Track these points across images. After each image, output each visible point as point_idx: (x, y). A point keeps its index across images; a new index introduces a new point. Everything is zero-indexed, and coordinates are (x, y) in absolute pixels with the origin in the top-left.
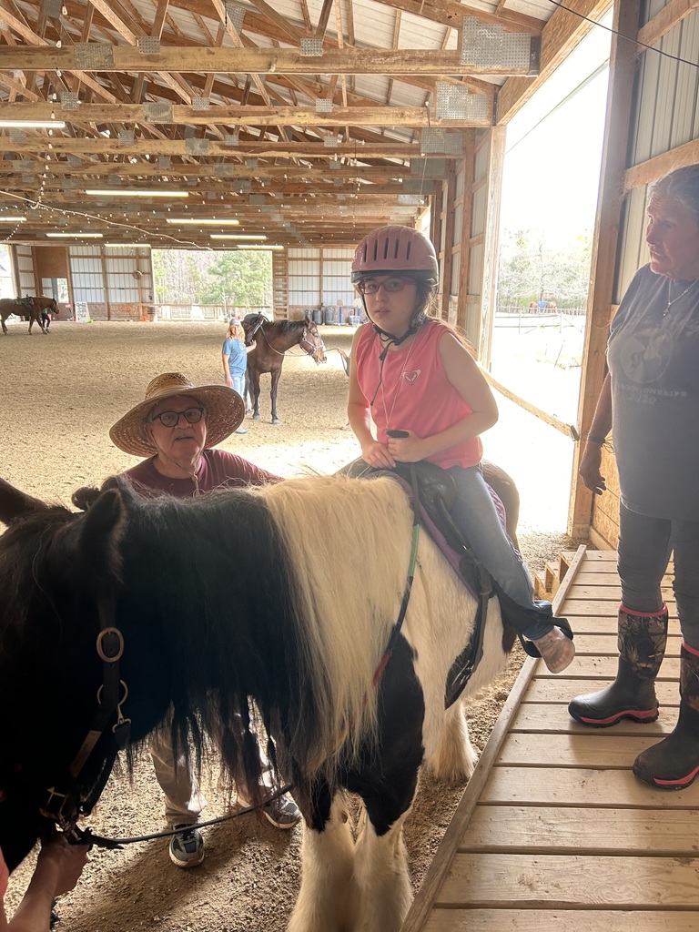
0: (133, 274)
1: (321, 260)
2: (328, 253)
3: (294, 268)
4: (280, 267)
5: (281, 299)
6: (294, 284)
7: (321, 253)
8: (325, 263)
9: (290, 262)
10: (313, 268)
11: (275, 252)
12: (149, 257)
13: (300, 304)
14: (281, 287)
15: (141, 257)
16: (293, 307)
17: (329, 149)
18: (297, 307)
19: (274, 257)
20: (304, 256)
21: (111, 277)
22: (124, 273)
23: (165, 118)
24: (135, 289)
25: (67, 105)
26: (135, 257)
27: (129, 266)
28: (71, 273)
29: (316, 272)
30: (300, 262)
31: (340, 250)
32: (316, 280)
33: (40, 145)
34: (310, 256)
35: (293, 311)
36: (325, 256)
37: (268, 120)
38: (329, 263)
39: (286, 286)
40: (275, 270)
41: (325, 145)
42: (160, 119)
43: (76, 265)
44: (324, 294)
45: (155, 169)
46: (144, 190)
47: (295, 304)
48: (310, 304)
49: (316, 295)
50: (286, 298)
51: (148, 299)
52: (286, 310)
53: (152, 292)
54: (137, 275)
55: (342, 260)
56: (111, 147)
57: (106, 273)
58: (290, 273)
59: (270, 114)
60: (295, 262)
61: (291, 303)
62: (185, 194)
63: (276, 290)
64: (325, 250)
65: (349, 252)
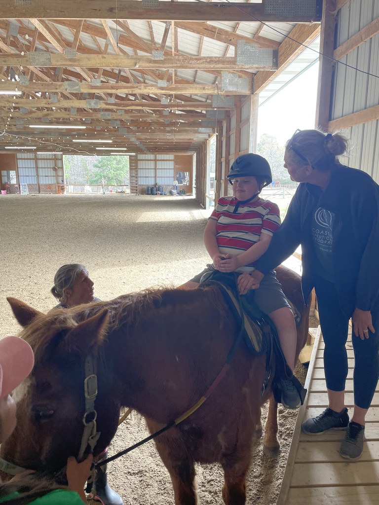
0: (52, 168)
1: (155, 160)
2: (159, 157)
3: (141, 165)
4: (133, 164)
5: (134, 181)
6: (141, 173)
7: (156, 157)
8: (158, 162)
9: (139, 162)
10: (151, 165)
11: (130, 156)
12: (61, 159)
13: (145, 184)
14: (134, 175)
15: (57, 159)
16: (141, 185)
17: (163, 105)
18: (143, 185)
19: (130, 159)
20: (147, 158)
21: (40, 170)
22: (48, 168)
23: (77, 90)
24: (54, 176)
25: (23, 83)
26: (53, 159)
27: (51, 164)
28: (18, 168)
29: (153, 167)
30: (144, 162)
31: (165, 155)
32: (153, 171)
33: (6, 103)
34: (149, 159)
35: (141, 187)
36: (157, 158)
37: (132, 91)
38: (160, 162)
39: (137, 174)
40: (130, 166)
41: (162, 103)
42: (74, 90)
43: (20, 163)
44: (157, 178)
45: (68, 115)
46: (61, 125)
47: (142, 184)
48: (150, 184)
49: (153, 179)
50: (137, 181)
51: (61, 182)
52: (137, 187)
53: (63, 178)
54: (55, 169)
55: (167, 160)
56: (46, 104)
57: (37, 168)
58: (139, 168)
59: (134, 87)
60: (141, 162)
61: (139, 184)
62: (84, 127)
63: (131, 176)
64: (157, 155)
65: (171, 156)
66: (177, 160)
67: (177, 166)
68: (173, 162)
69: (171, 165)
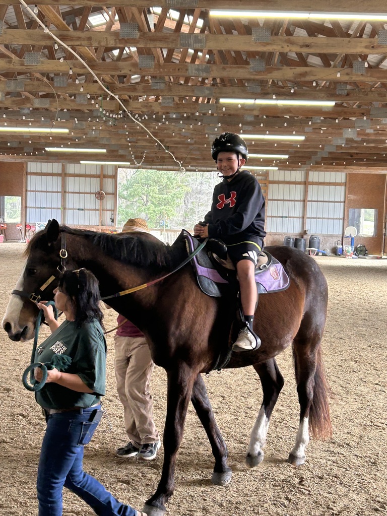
0: (95, 194)
1: (306, 183)
2: (314, 176)
3: (274, 192)
6: (272, 209)
7: (307, 176)
8: (310, 187)
9: (270, 186)
10: (296, 192)
12: (114, 177)
13: (279, 231)
15: (105, 176)
16: (271, 234)
18: (276, 234)
20: (287, 179)
21: (69, 197)
22: (85, 193)
24: (95, 210)
26: (98, 176)
27: (92, 185)
28: (26, 191)
29: (299, 197)
30: (281, 186)
31: (333, 174)
32: (299, 205)
34: (293, 179)
36: (310, 180)
38: (315, 187)
43: (32, 183)
44: (308, 221)
47: (274, 231)
48: (291, 232)
49: (298, 222)
51: (109, 221)
53: (115, 214)
54: (100, 196)
55: (329, 184)
57: (65, 192)
60: (276, 186)
62: (330, 104)
64: (311, 173)
65: (340, 176)
66: (351, 184)
67: (352, 197)
68: (343, 188)
69: (339, 193)
